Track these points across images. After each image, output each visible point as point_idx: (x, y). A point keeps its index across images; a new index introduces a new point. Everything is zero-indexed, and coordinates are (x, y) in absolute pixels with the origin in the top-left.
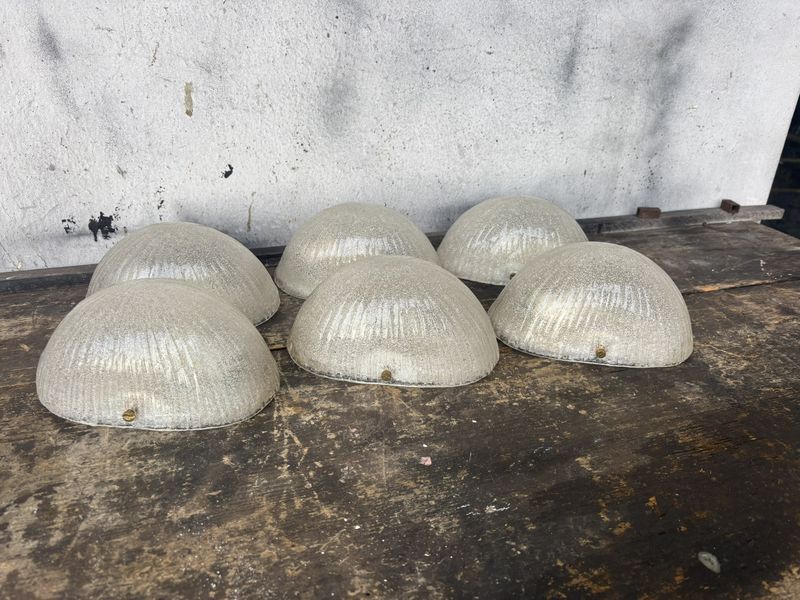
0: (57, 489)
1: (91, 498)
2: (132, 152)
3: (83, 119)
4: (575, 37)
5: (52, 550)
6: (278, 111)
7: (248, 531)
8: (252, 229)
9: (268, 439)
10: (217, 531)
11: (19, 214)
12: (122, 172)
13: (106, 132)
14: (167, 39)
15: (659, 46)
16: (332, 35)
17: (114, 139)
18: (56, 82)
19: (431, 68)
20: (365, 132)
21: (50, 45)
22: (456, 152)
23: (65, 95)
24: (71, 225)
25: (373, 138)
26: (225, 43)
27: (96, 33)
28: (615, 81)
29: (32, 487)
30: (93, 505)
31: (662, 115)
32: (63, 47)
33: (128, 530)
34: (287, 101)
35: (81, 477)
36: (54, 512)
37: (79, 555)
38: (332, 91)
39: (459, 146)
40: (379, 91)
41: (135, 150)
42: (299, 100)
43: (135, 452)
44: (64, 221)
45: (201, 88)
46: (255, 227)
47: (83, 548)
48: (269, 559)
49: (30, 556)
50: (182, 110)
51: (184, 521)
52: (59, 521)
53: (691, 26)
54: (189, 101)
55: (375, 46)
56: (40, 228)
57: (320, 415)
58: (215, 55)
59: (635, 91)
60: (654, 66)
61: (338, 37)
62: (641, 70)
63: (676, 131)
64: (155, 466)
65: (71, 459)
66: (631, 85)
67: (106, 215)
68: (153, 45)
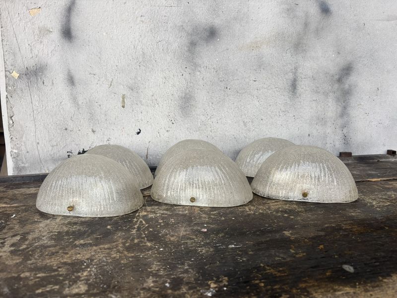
0: (31, 233)
1: (44, 236)
2: (98, 123)
3: (80, 109)
4: (295, 73)
5: (19, 250)
6: (161, 106)
7: (109, 249)
8: (148, 158)
9: (131, 222)
10: (95, 248)
11: (50, 148)
12: (94, 131)
13: (89, 114)
14: (116, 78)
15: (337, 77)
16: (184, 75)
17: (92, 117)
18: (72, 95)
19: (228, 88)
20: (199, 115)
21: (71, 80)
22: (242, 124)
23: (74, 100)
24: (70, 154)
25: (203, 118)
26: (139, 79)
27: (89, 75)
28: (317, 92)
29: (20, 232)
30: (44, 238)
31: (345, 108)
32: (76, 81)
33: (55, 246)
34: (165, 102)
35: (43, 230)
36: (27, 240)
37: (30, 253)
38: (184, 98)
39: (243, 122)
40: (205, 98)
41: (100, 122)
42: (170, 101)
43: (70, 223)
44: (68, 152)
45: (129, 97)
46: (150, 157)
47: (32, 251)
48: (115, 258)
49: (9, 252)
50: (120, 105)
51: (81, 244)
52: (27, 243)
53: (352, 68)
54: (123, 101)
55: (203, 79)
56: (58, 155)
57: (158, 215)
58: (135, 83)
59: (329, 97)
60: (336, 86)
61: (187, 76)
62: (330, 88)
63: (354, 115)
64: (76, 228)
65: (41, 225)
66: (326, 94)
67: (85, 150)
68: (111, 80)
